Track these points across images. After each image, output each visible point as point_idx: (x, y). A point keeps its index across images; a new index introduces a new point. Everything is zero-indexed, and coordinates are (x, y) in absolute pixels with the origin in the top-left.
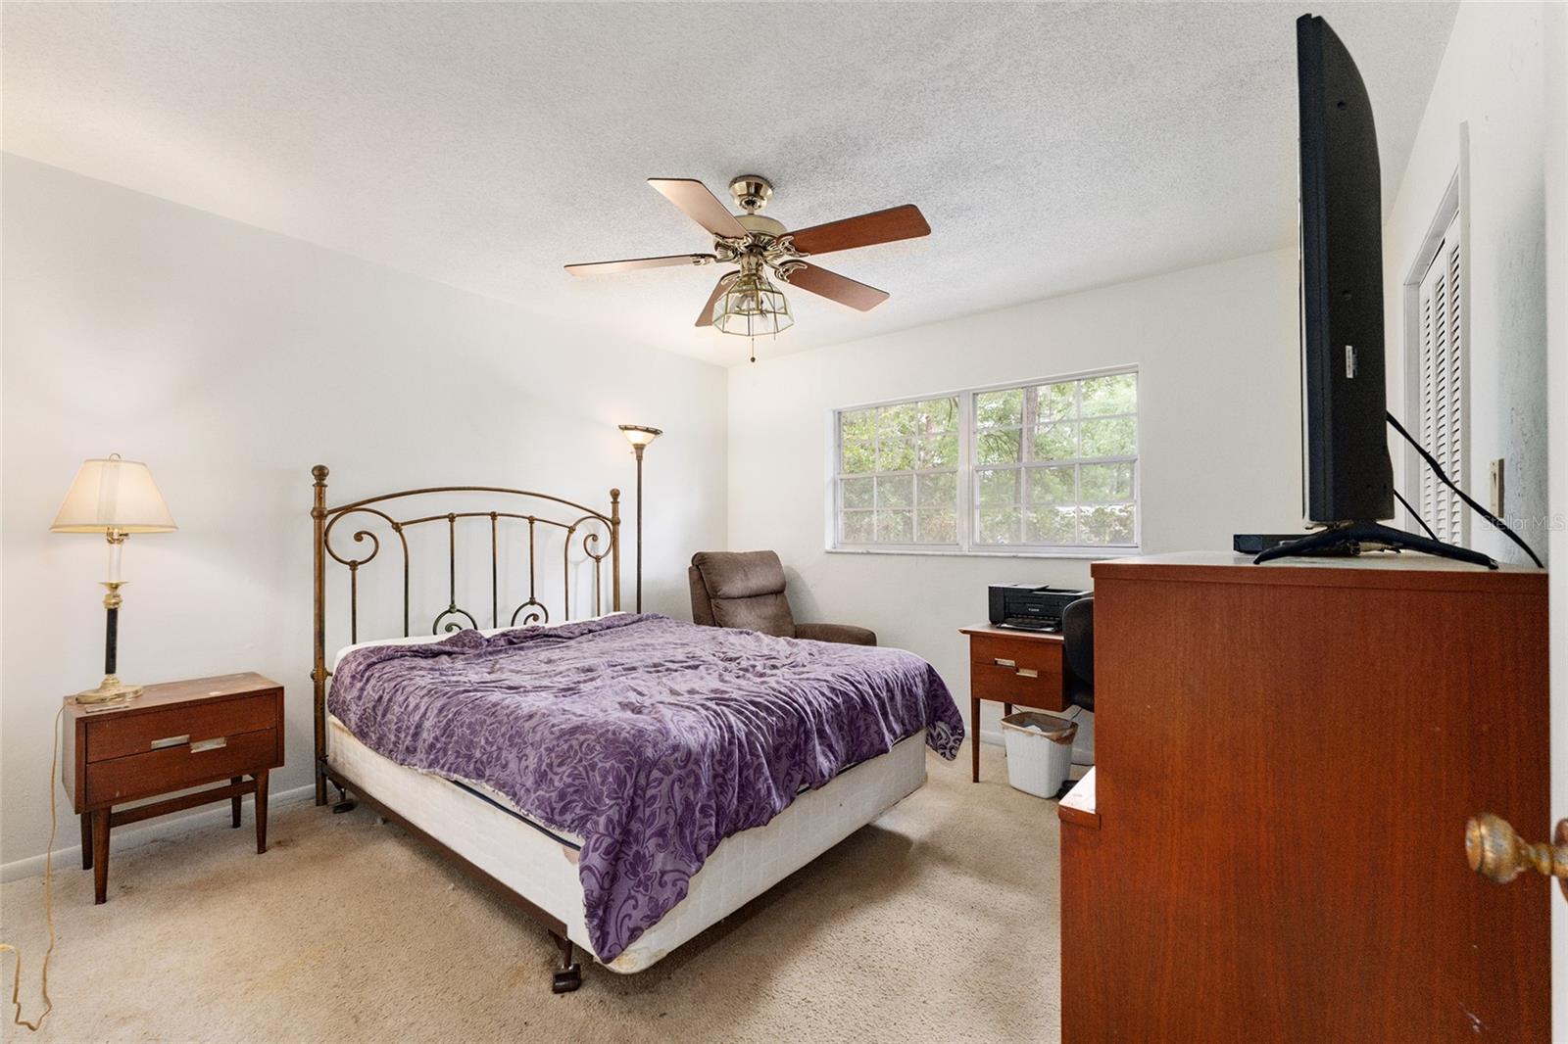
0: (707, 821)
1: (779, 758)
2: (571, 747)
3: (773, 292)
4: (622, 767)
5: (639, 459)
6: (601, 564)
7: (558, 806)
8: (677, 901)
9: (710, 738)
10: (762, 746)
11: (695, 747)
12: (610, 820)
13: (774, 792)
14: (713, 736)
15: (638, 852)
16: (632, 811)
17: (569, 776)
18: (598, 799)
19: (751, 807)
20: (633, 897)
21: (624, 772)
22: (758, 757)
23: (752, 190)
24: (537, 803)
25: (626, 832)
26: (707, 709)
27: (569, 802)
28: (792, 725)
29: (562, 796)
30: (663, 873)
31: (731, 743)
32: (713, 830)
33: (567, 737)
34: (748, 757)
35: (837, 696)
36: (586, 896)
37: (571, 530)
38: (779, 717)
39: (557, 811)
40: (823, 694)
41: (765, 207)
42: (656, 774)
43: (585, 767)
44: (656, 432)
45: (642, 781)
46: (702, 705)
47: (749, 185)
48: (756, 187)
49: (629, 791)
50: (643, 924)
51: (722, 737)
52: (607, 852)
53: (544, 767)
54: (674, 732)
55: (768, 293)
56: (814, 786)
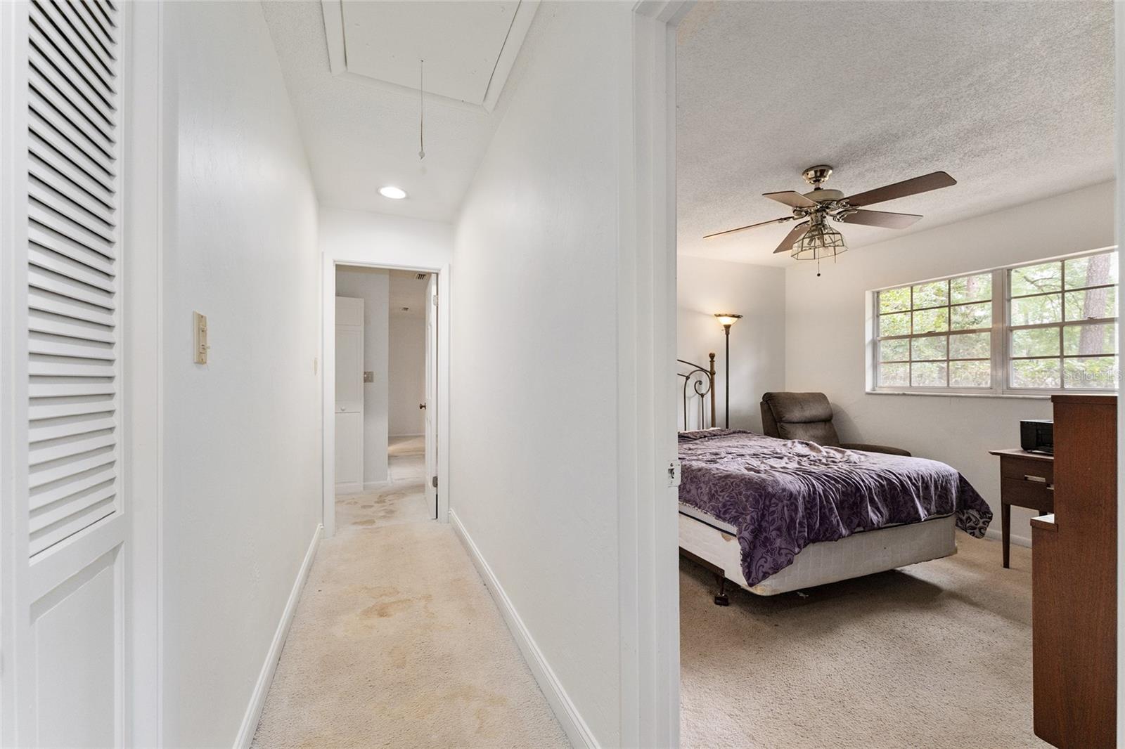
0: (802, 529)
1: (843, 508)
2: (726, 484)
3: (833, 234)
4: (757, 494)
5: (727, 334)
6: (704, 399)
7: (723, 510)
8: (787, 565)
9: (802, 489)
10: (833, 498)
11: (795, 492)
12: (752, 518)
13: (841, 524)
14: (804, 489)
15: (766, 537)
16: (763, 516)
17: (727, 497)
18: (744, 509)
19: (827, 530)
20: (765, 557)
21: (758, 497)
22: (831, 504)
23: (818, 174)
24: (711, 507)
25: (760, 526)
26: (798, 475)
27: (728, 509)
28: (851, 491)
29: (724, 506)
30: (780, 549)
31: (814, 493)
32: (806, 534)
33: (723, 479)
34: (825, 503)
35: (882, 479)
36: (742, 550)
37: (688, 378)
38: (843, 485)
39: (722, 512)
40: (872, 478)
41: (828, 183)
42: (774, 500)
43: (736, 493)
44: (738, 317)
45: (767, 503)
46: (795, 473)
47: (816, 172)
48: (820, 172)
49: (761, 506)
50: (770, 572)
51: (810, 490)
52: (752, 532)
53: (713, 492)
54: (782, 482)
55: (830, 235)
56: (867, 529)
